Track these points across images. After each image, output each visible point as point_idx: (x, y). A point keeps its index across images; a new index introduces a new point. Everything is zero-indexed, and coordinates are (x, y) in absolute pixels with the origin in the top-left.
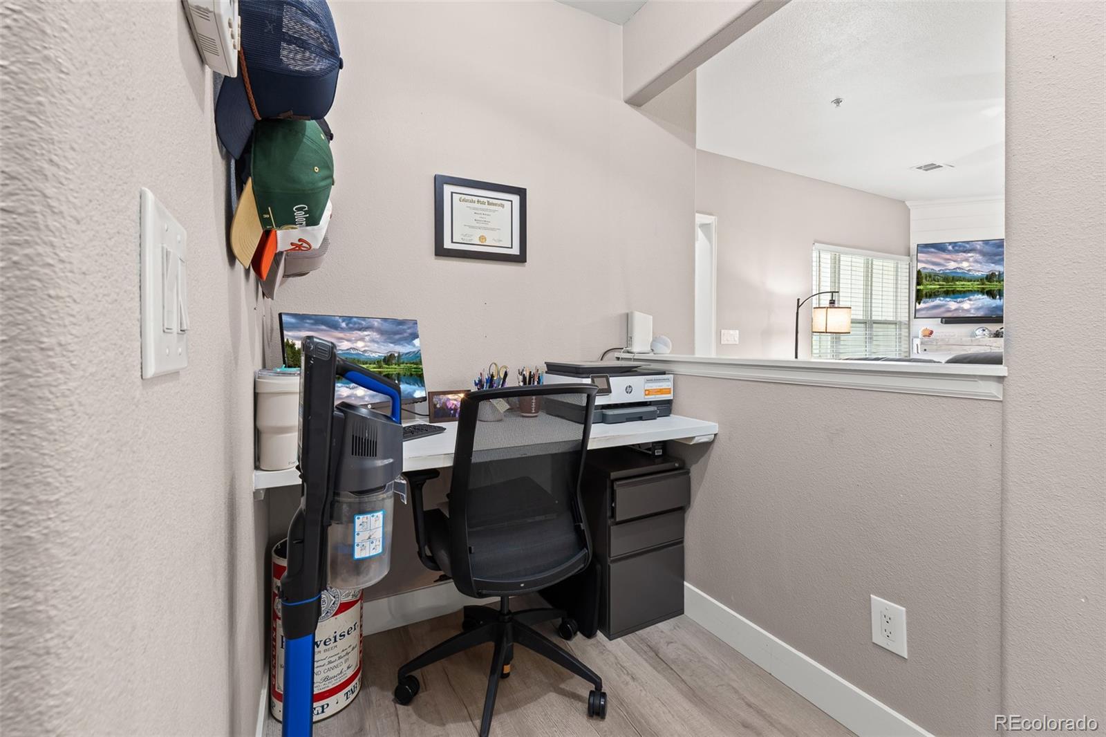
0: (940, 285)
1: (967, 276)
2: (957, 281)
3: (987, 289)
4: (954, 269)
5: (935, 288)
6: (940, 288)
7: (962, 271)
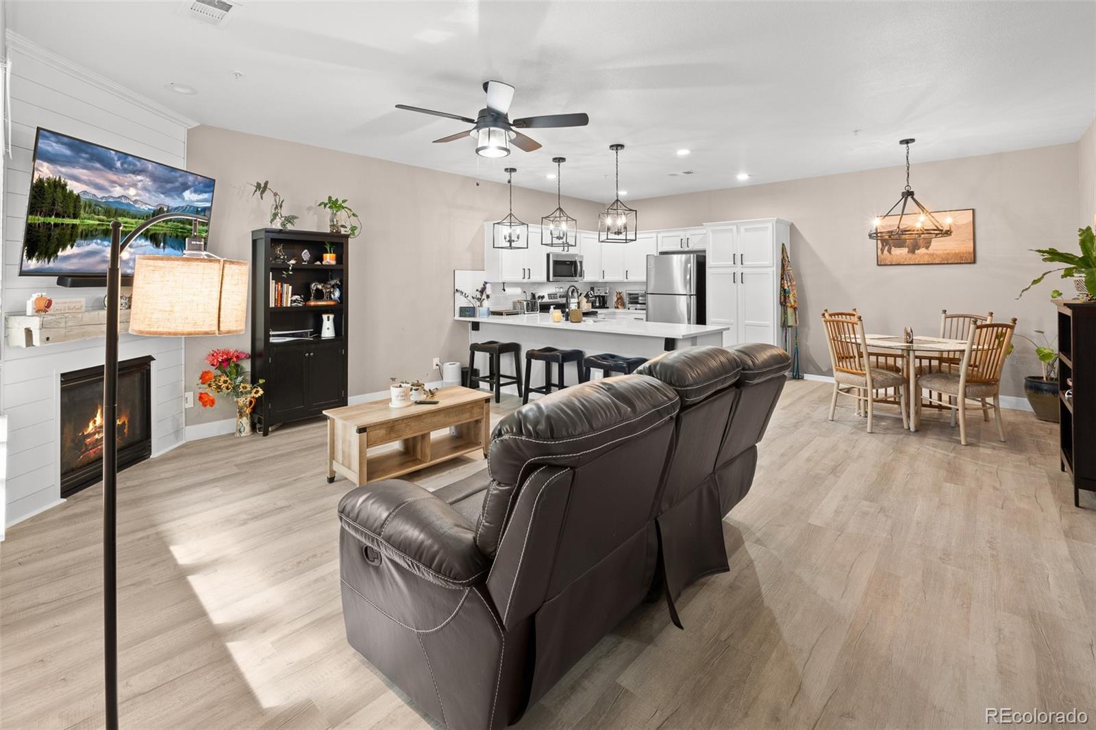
0: (99, 221)
1: (132, 210)
2: (120, 216)
3: (152, 232)
4: (119, 197)
5: (94, 224)
6: (99, 224)
7: (128, 201)
